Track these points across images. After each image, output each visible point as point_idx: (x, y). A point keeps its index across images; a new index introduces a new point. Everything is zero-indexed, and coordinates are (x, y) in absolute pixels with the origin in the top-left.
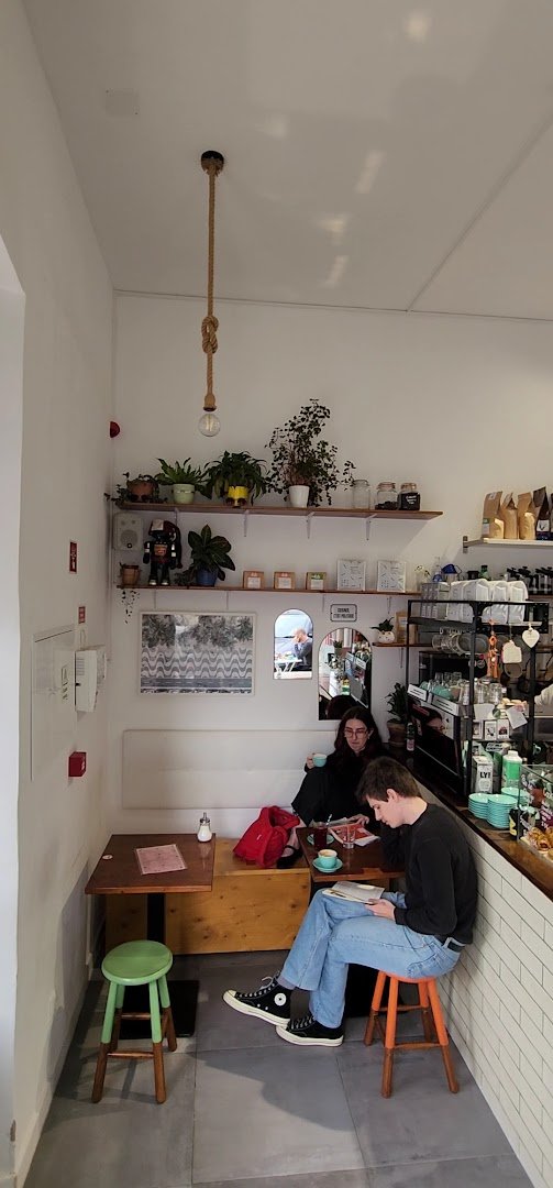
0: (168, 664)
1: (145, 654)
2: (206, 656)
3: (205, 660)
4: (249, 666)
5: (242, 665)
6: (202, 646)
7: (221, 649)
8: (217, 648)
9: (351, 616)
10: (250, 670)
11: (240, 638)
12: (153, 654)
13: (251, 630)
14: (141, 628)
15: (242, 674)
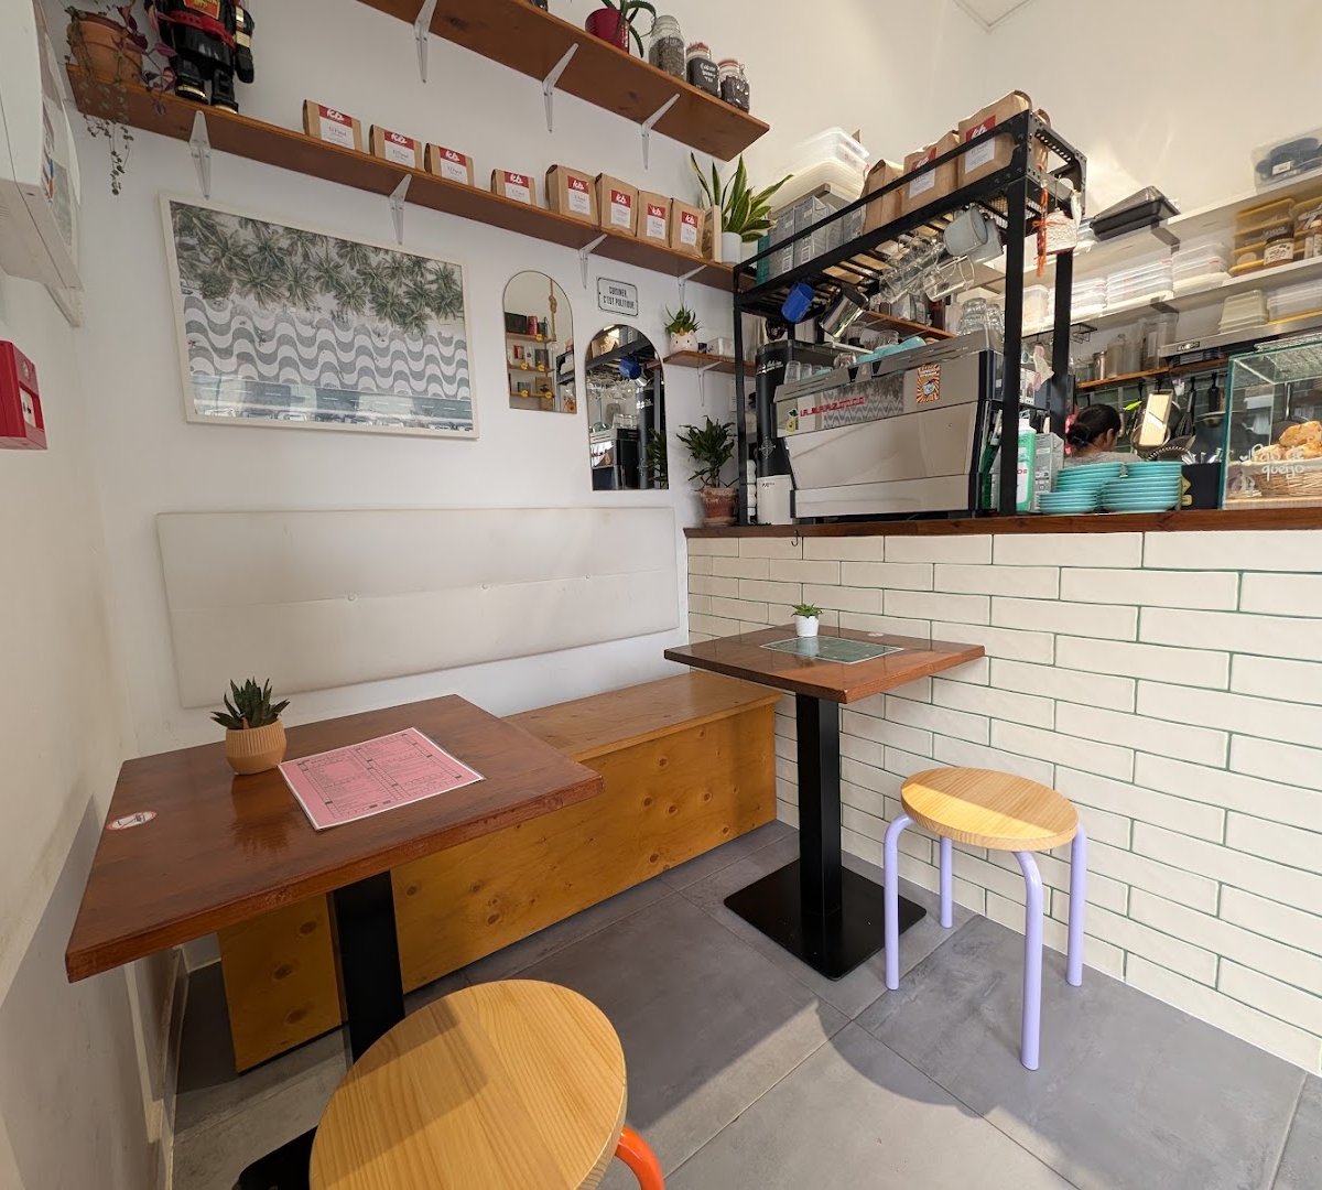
0: (267, 348)
1: (196, 315)
2: (362, 340)
3: (363, 350)
4: (462, 373)
5: (449, 371)
6: (351, 315)
7: (397, 328)
8: (387, 326)
9: (630, 304)
10: (465, 382)
11: (438, 310)
12: (221, 318)
13: (460, 296)
14: (171, 241)
15: (450, 389)
